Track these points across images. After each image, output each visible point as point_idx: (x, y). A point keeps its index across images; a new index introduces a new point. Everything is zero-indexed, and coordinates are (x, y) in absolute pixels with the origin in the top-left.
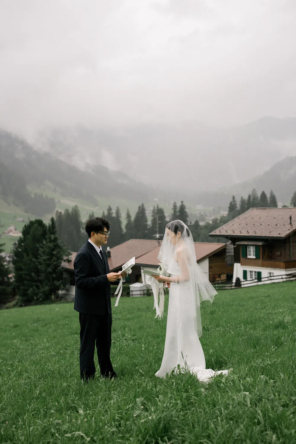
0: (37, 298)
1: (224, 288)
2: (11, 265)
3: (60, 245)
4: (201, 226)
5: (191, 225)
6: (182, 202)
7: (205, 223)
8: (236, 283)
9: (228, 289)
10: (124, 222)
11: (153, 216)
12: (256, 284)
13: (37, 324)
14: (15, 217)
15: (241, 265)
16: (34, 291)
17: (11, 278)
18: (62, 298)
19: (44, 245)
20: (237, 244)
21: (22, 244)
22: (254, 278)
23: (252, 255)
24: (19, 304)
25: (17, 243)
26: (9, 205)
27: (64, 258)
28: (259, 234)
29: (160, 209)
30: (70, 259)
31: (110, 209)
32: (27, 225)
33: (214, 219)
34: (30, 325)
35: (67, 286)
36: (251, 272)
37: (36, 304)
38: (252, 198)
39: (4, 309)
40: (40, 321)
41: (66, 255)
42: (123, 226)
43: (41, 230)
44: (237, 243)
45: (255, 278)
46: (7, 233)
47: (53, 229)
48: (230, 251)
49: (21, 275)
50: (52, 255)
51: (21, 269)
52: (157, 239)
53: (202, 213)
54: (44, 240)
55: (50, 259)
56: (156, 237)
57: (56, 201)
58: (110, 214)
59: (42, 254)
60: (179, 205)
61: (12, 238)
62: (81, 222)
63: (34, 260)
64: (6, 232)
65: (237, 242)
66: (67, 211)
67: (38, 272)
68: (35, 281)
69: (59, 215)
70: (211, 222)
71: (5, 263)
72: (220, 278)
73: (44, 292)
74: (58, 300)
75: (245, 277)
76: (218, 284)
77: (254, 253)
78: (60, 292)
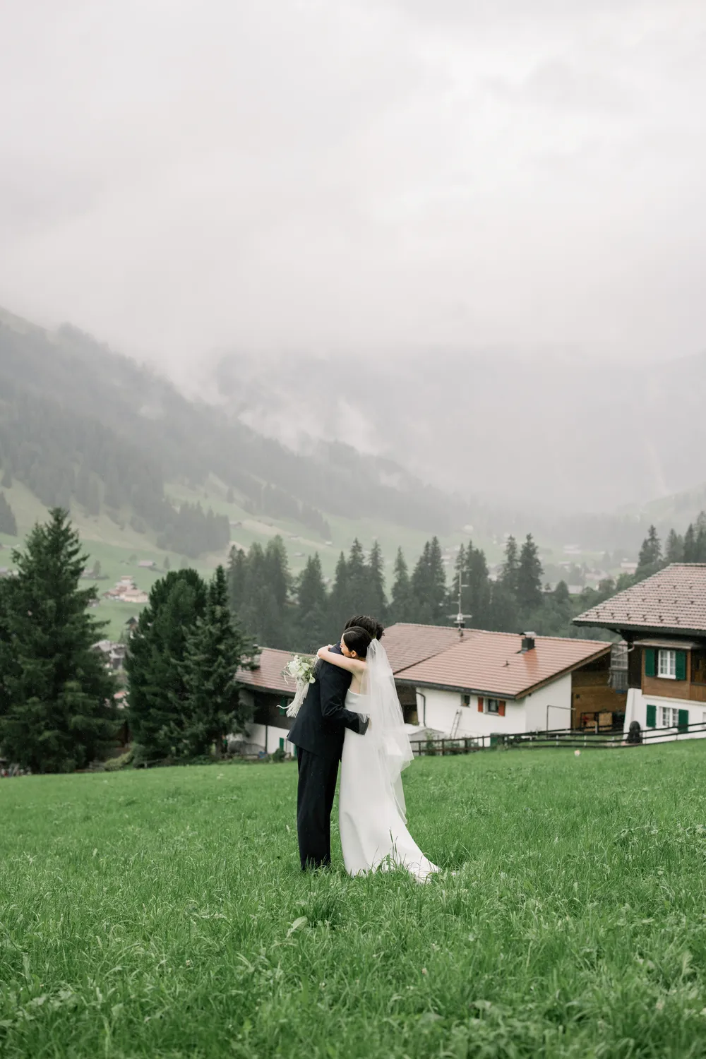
0: (178, 750)
1: (603, 744)
2: (121, 670)
3: (234, 629)
4: (572, 594)
5: (549, 591)
6: (529, 537)
7: (584, 590)
8: (630, 734)
9: (612, 747)
10: (389, 580)
11: (458, 568)
12: (673, 738)
13: (173, 800)
14: (133, 558)
15: (643, 694)
16: (172, 733)
17: (121, 701)
18: (233, 751)
19: (198, 627)
20: (636, 646)
21: (149, 624)
22: (671, 725)
23: (669, 671)
24: (135, 761)
25: (137, 619)
26: (122, 529)
27: (243, 659)
28: (685, 624)
29: (477, 552)
30: (256, 664)
31: (357, 548)
32: (161, 581)
33: (604, 581)
34: (159, 802)
35: (247, 725)
36: (665, 709)
37: (175, 763)
38: (696, 533)
39: (101, 771)
40: (180, 794)
41: (247, 655)
42: (388, 589)
43: (194, 594)
44: (636, 643)
45: (674, 724)
46: (114, 596)
47: (220, 593)
48: (620, 660)
49: (144, 695)
50: (217, 653)
51: (144, 682)
52: (456, 625)
53: (579, 566)
54: (198, 618)
55: (210, 662)
56: (456, 619)
57: (232, 522)
58: (356, 559)
59: (193, 650)
60: (520, 543)
61: (126, 608)
62: (288, 575)
63: (173, 660)
64: (112, 591)
65: (636, 640)
66: (256, 547)
67: (182, 689)
68: (175, 710)
69: (238, 558)
70: (597, 588)
71: (108, 666)
72: (598, 721)
73: (194, 736)
74: (226, 755)
75: (651, 721)
76: (592, 734)
77: (674, 668)
78: (231, 738)
